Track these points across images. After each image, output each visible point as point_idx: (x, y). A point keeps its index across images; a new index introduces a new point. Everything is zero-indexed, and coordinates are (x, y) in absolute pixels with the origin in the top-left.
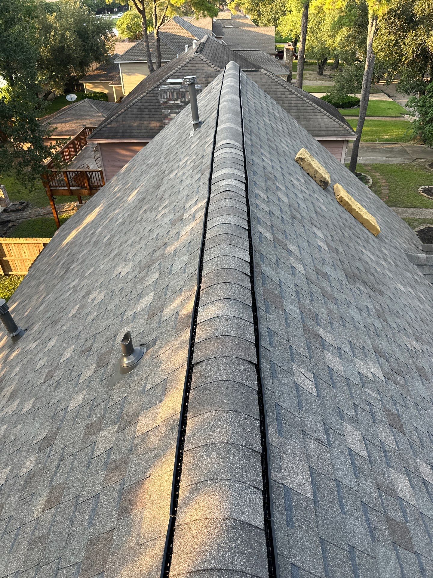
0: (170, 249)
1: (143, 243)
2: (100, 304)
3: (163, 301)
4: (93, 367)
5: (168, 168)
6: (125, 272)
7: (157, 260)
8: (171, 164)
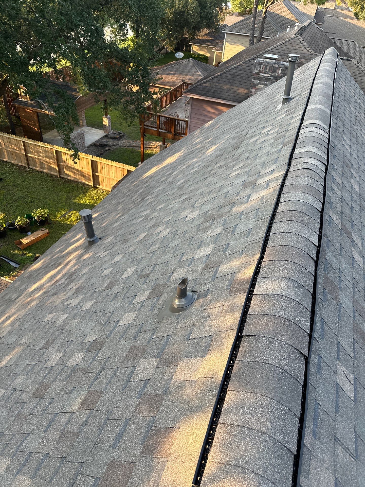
0: (238, 209)
1: (213, 196)
2: (164, 239)
3: (221, 257)
4: (147, 293)
5: (249, 132)
6: (191, 217)
7: (223, 215)
8: (253, 130)
